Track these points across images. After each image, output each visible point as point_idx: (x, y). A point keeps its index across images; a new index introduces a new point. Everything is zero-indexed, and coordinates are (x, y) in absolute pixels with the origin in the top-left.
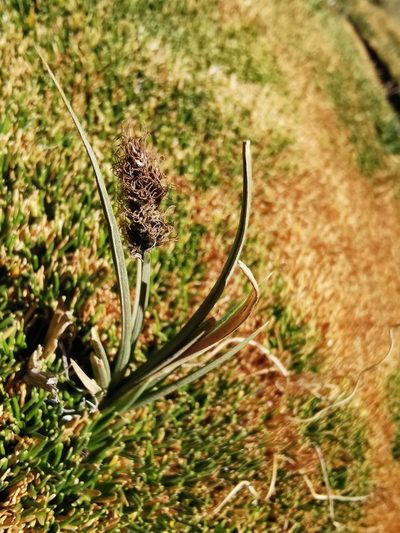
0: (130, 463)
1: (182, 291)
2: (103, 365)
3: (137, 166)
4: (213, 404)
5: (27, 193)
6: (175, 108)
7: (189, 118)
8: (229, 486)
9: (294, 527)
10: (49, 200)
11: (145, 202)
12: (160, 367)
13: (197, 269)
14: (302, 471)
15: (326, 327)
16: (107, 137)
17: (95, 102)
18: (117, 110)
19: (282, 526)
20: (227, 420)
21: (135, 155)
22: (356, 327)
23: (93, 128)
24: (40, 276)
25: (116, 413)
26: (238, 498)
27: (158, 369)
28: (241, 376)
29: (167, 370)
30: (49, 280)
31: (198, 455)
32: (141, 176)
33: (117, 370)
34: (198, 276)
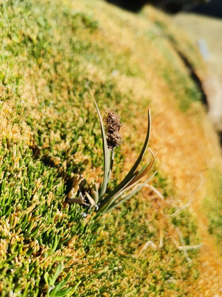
0: (107, 233)
1: (117, 167)
2: (96, 193)
3: (112, 119)
4: (135, 211)
5: (55, 132)
6: (103, 92)
7: (109, 96)
8: (144, 242)
9: (171, 260)
10: (62, 134)
11: (115, 130)
12: (118, 192)
13: (121, 158)
14: (171, 237)
15: (174, 179)
16: (78, 107)
17: (72, 93)
18: (81, 95)
19: (166, 260)
20: (141, 217)
21: (112, 115)
22: (187, 178)
23: (73, 104)
24: (65, 164)
25: (101, 214)
26: (148, 248)
27: (117, 193)
28: (144, 200)
29: (121, 193)
30: (68, 165)
31: (131, 230)
32: (114, 122)
33: (100, 196)
34: (122, 160)
